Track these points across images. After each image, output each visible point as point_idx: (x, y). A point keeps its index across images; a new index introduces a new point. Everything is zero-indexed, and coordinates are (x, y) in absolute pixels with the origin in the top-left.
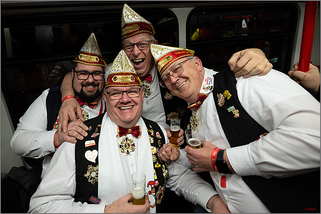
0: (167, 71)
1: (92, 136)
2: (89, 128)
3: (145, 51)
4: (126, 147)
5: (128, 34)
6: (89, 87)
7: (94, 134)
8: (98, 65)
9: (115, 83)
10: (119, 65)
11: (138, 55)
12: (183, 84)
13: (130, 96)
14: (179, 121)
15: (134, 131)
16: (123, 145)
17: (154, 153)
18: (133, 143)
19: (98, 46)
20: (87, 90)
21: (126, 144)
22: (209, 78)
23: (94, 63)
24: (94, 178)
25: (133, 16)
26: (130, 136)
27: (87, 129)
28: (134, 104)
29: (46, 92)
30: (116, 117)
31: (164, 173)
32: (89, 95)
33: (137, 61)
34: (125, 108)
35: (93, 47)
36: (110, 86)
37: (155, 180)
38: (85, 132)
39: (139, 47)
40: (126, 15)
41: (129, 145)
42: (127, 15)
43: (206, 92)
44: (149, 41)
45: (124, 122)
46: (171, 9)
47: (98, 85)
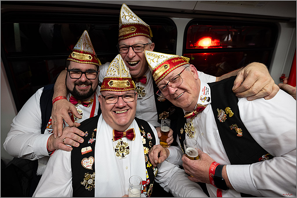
0: (164, 81)
1: (89, 142)
2: (85, 133)
3: (140, 54)
4: (121, 150)
5: (124, 36)
6: (82, 86)
7: (91, 139)
8: (91, 64)
9: (111, 88)
10: (116, 70)
11: (133, 58)
12: (181, 94)
13: (126, 100)
14: (169, 122)
15: (129, 134)
16: (119, 148)
17: (146, 154)
18: (128, 146)
19: (91, 44)
20: (80, 89)
21: (121, 148)
22: (206, 88)
23: (87, 61)
24: (91, 185)
25: (131, 17)
26: (124, 139)
27: (83, 134)
28: (129, 108)
29: (40, 91)
30: (111, 120)
31: (155, 171)
32: (82, 94)
33: (131, 63)
34: (120, 112)
35: (86, 45)
36: (106, 90)
37: (147, 179)
38: (81, 139)
39: (134, 50)
40: (123, 16)
41: (124, 149)
42: (125, 15)
43: (203, 102)
44: (145, 44)
45: (119, 125)
46: (172, 18)
47: (91, 84)
